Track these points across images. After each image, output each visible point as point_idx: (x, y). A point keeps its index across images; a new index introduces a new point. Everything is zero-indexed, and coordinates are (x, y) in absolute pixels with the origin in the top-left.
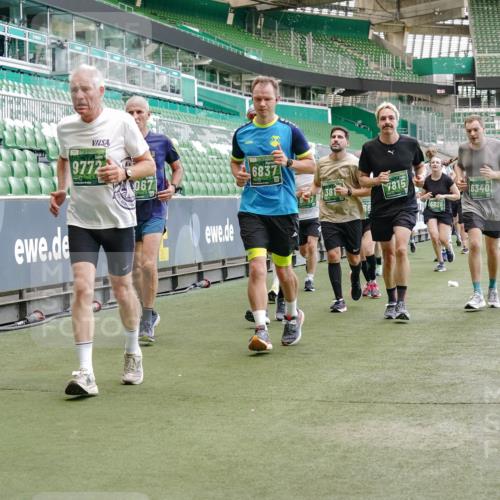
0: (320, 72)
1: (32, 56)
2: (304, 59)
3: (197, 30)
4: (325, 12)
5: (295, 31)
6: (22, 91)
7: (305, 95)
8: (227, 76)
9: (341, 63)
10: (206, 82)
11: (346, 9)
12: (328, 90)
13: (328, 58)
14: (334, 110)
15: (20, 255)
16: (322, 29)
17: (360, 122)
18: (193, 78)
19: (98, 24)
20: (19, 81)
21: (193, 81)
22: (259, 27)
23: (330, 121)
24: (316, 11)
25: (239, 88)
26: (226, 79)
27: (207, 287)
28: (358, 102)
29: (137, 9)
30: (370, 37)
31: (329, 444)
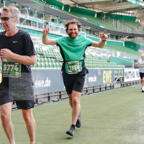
0: (121, 32)
1: (39, 26)
2: (117, 28)
3: (86, 19)
4: (123, 14)
5: (114, 19)
6: (36, 36)
7: (117, 38)
8: (95, 32)
9: (128, 29)
10: (88, 34)
11: (129, 13)
12: (124, 37)
13: (124, 27)
14: (125, 42)
15: (36, 85)
16: (122, 19)
17: (133, 46)
18: (85, 33)
19: (58, 17)
20: (35, 33)
21: (85, 34)
22: (104, 18)
23: (124, 46)
24: (120, 14)
25: (98, 36)
26: (94, 33)
27: (89, 94)
28: (132, 40)
29: (69, 13)
30: (136, 21)
31: (123, 142)
